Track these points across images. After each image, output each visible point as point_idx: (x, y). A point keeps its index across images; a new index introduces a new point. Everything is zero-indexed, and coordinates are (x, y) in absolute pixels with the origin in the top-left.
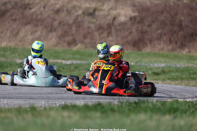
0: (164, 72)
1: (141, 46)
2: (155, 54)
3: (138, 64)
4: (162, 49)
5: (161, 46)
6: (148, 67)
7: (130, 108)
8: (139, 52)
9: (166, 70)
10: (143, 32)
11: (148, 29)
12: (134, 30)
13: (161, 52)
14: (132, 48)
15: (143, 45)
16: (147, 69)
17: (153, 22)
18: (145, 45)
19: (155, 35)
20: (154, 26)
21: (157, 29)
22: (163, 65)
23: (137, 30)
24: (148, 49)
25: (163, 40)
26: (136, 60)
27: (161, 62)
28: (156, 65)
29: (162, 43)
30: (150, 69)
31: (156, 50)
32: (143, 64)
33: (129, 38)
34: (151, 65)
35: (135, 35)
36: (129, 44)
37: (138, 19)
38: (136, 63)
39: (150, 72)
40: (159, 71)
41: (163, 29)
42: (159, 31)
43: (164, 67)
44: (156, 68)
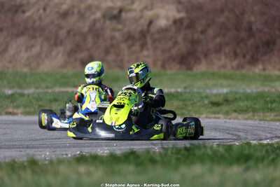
0: (227, 101)
1: (192, 62)
2: (213, 74)
3: (188, 90)
4: (224, 66)
5: (222, 63)
6: (204, 95)
7: (179, 156)
8: (189, 72)
9: (230, 97)
10: (194, 42)
11: (202, 37)
12: (180, 39)
13: (222, 71)
14: (178, 66)
15: (195, 62)
16: (202, 98)
17: (209, 25)
18: (197, 61)
19: (211, 46)
20: (211, 32)
21: (215, 37)
22: (225, 91)
23: (185, 39)
24: (202, 67)
25: (225, 53)
26: (184, 85)
27: (222, 86)
28: (215, 91)
29: (223, 57)
30: (207, 97)
31: (215, 69)
32: (195, 90)
33: (174, 51)
34: (208, 91)
35: (182, 47)
36: (174, 60)
37: (186, 23)
38: (185, 88)
39: (206, 102)
40: (220, 99)
41: (224, 35)
42: (218, 40)
43: (227, 93)
44: (215, 95)
